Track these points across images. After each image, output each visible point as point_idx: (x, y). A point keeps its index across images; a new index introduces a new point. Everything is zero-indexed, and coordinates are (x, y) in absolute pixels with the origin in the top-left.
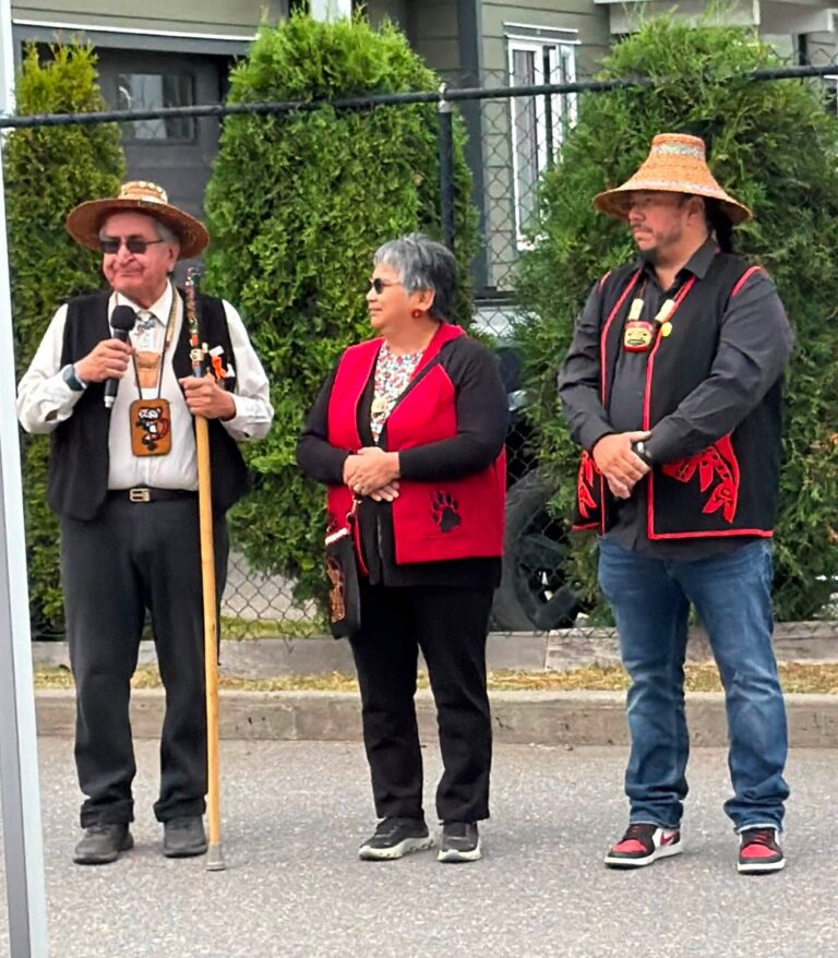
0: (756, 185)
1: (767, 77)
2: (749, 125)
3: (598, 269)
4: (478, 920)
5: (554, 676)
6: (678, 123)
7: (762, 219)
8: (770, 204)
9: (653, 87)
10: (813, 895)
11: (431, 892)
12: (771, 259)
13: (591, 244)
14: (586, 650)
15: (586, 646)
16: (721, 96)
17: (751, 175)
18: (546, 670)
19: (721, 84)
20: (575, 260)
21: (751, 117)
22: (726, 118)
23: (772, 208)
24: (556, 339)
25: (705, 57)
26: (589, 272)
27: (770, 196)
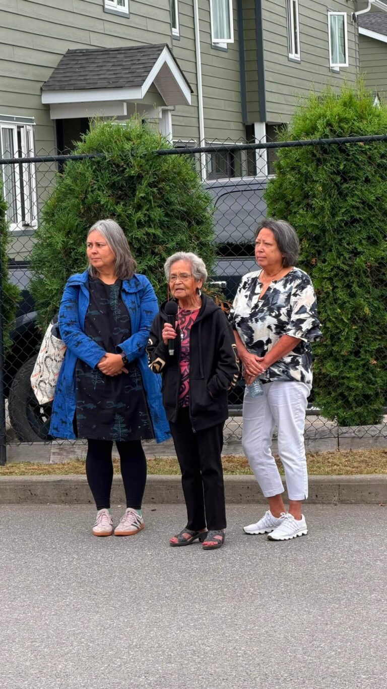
0: (159, 209)
1: (165, 153)
2: (155, 178)
3: (77, 253)
4: (38, 608)
5: (57, 466)
6: (118, 176)
7: (163, 228)
8: (167, 219)
9: (105, 158)
10: (214, 589)
11: (10, 591)
12: (167, 248)
13: (73, 240)
14: (72, 451)
15: (72, 449)
16: (141, 164)
17: (156, 204)
18: (51, 462)
19: (141, 157)
20: (65, 248)
21: (156, 174)
22: (144, 174)
23: (167, 221)
24: (55, 289)
25: (132, 143)
26: (73, 254)
27: (167, 215)
